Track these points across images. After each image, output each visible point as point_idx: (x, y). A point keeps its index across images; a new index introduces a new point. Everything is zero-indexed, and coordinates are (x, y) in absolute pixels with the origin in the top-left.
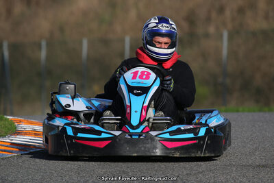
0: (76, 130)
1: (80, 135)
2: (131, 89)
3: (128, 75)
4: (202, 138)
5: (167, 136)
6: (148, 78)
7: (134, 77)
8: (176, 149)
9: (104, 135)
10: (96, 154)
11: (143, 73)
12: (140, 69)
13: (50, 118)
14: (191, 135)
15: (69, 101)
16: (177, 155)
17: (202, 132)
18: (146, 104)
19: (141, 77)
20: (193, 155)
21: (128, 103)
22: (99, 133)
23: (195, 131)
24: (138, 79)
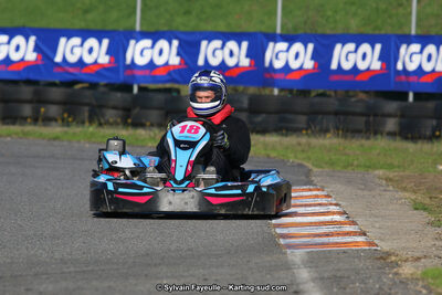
0: (117, 185)
1: (120, 190)
2: (178, 143)
3: (176, 129)
4: (251, 194)
5: (213, 191)
6: (196, 132)
7: (182, 131)
8: (222, 205)
9: (145, 190)
10: (137, 210)
11: (192, 127)
12: (189, 123)
13: (96, 174)
14: (239, 192)
15: (116, 158)
16: (223, 212)
17: (251, 189)
18: (193, 158)
19: (189, 131)
20: (240, 212)
21: (173, 158)
22: (141, 188)
23: (243, 188)
24: (186, 133)
